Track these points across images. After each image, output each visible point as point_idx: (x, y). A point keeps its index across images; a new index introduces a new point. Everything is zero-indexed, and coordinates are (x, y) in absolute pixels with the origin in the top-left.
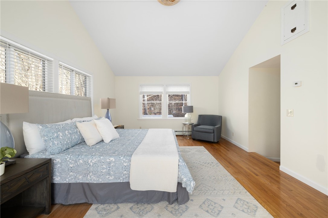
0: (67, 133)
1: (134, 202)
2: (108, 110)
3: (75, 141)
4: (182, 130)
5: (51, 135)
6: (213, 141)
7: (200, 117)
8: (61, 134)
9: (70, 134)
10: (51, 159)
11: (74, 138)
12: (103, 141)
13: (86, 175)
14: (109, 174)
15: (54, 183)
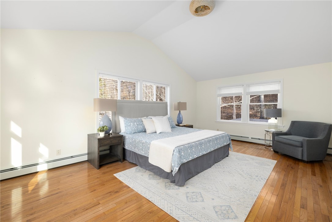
0: (135, 124)
1: (154, 172)
2: (180, 111)
3: (140, 129)
4: (264, 139)
5: (127, 123)
6: (300, 157)
7: (294, 123)
8: (132, 124)
9: (137, 124)
10: (123, 135)
11: (139, 127)
12: (156, 132)
13: (135, 148)
14: (142, 150)
15: (125, 149)
